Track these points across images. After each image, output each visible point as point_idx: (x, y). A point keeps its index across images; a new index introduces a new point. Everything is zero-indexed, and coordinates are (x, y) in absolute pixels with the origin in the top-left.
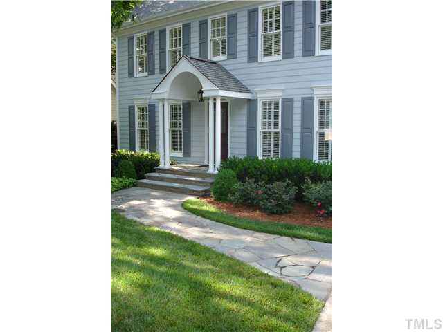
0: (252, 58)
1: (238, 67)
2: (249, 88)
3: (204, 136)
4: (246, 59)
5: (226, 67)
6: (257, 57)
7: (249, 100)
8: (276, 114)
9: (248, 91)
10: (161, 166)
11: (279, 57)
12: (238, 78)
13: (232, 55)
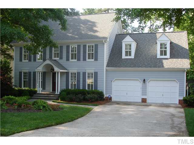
0: (68, 59)
1: (63, 62)
2: (67, 68)
3: (51, 83)
4: (65, 60)
5: (59, 62)
6: (69, 59)
7: (66, 72)
8: (75, 76)
9: (66, 69)
10: (38, 92)
11: (76, 60)
12: (63, 65)
13: (61, 58)
